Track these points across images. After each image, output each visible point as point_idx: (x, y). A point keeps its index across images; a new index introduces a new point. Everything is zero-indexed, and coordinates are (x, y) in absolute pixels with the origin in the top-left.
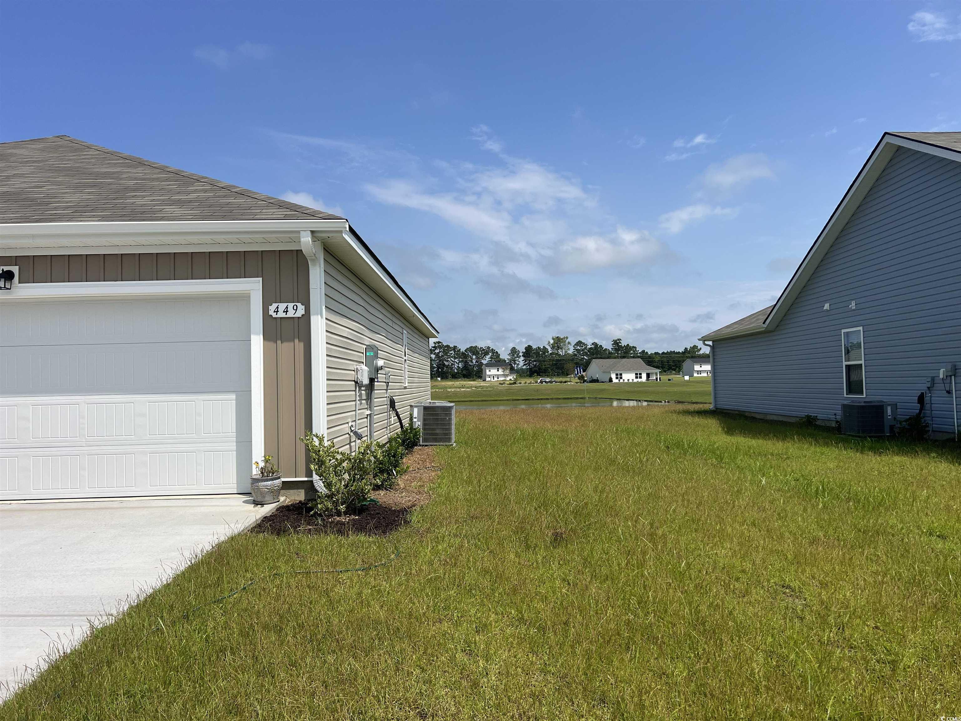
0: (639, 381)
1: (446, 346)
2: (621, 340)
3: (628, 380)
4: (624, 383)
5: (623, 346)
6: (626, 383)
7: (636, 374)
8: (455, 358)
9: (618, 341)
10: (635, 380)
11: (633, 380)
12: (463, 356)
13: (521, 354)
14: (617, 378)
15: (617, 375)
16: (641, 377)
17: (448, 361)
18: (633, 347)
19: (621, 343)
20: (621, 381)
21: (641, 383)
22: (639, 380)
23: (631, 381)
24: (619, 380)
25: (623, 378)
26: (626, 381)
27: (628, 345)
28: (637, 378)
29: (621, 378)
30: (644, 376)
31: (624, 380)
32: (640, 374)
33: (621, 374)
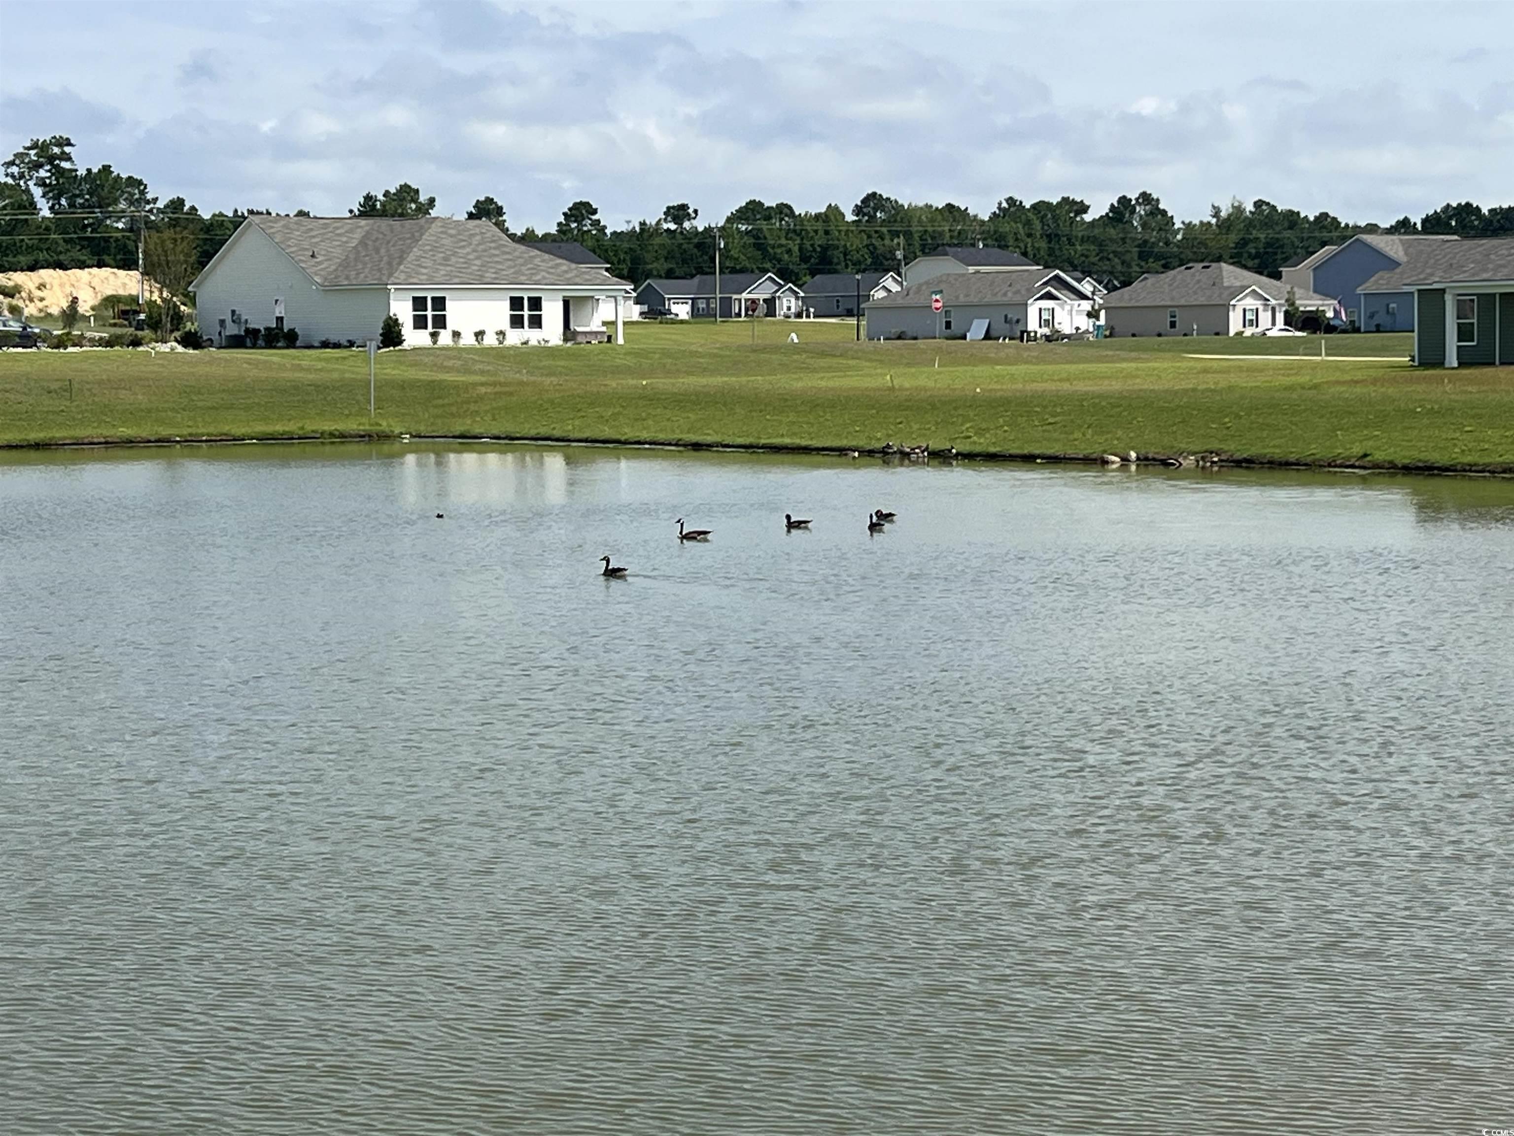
0: (533, 342)
2: (69, 144)
3: (480, 335)
4: (456, 352)
5: (82, 172)
6: (469, 350)
7: (516, 303)
9: (56, 150)
10: (514, 337)
11: (501, 334)
14: (420, 323)
15: (419, 303)
16: (536, 322)
18: (133, 182)
19: (69, 159)
20: (445, 338)
21: (545, 351)
22: (533, 336)
23: (490, 340)
24: (434, 335)
25: (451, 324)
26: (468, 340)
27: (106, 169)
28: (516, 322)
29: (440, 322)
30: (552, 311)
31: (456, 335)
32: (536, 303)
33: (440, 303)
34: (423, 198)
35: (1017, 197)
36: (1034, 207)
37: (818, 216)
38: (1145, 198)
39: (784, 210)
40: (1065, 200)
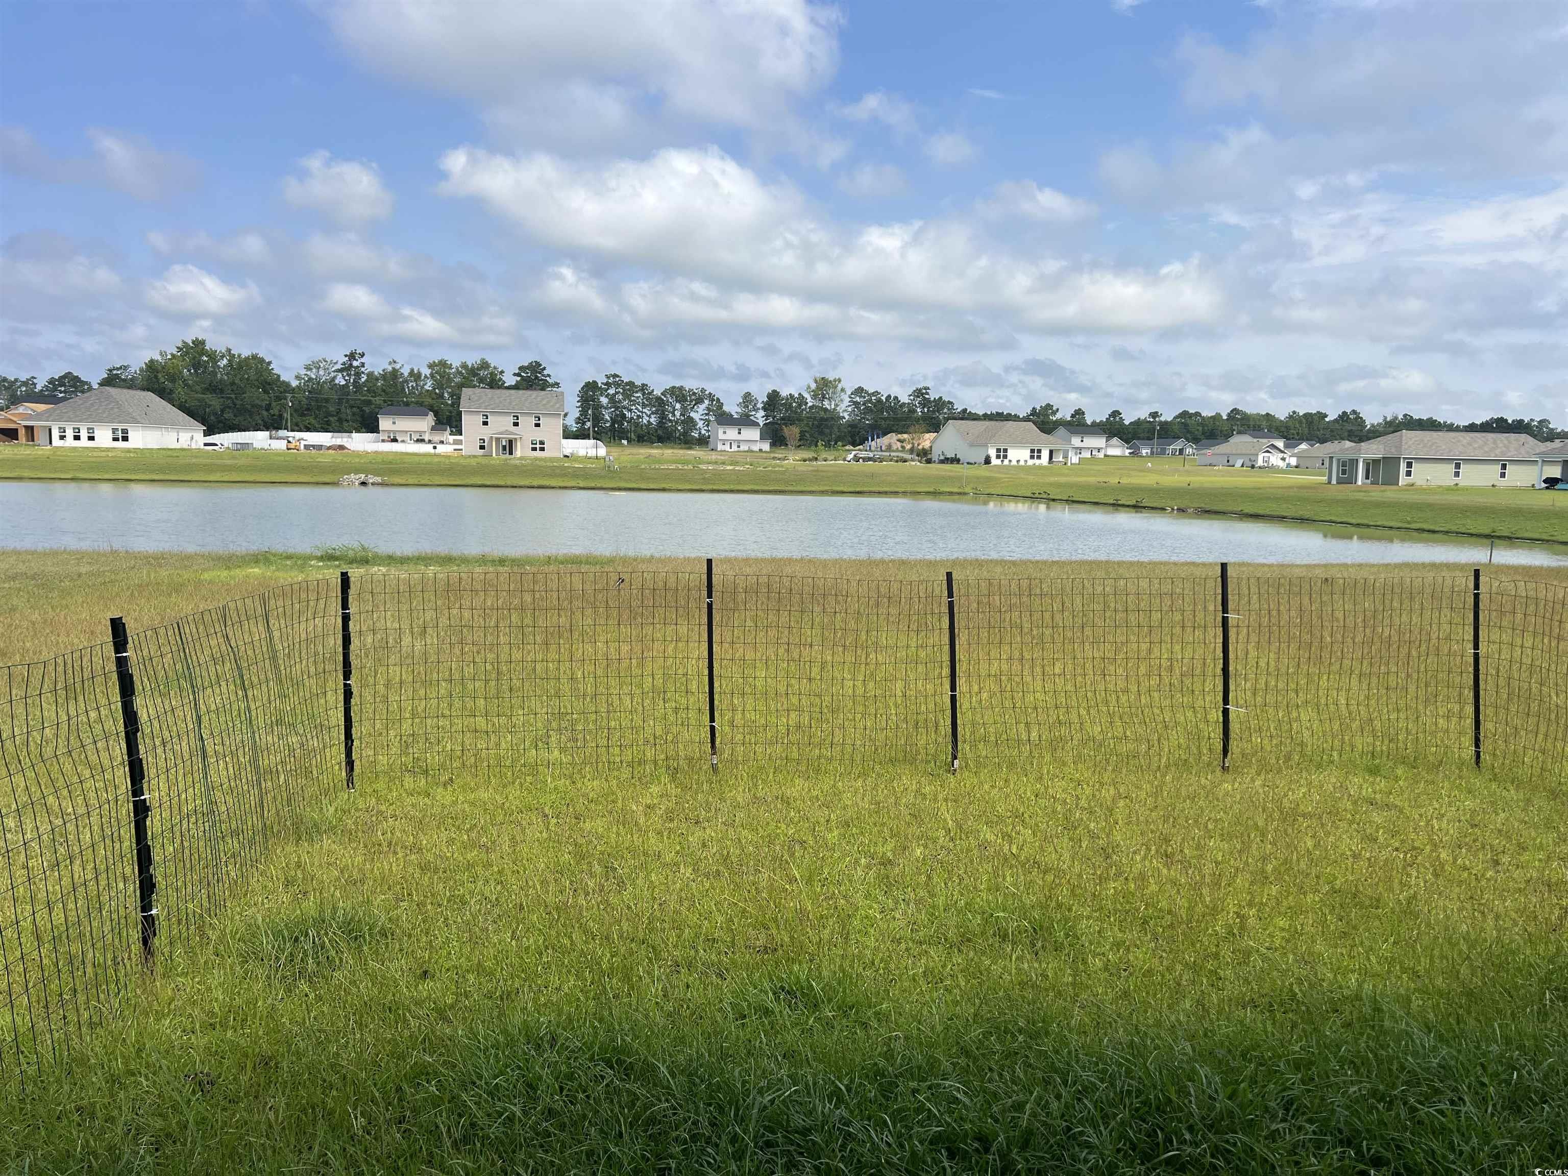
0: (1037, 464)
1: (627, 384)
2: (929, 389)
3: (1018, 461)
4: (1009, 467)
5: (932, 399)
6: (1014, 466)
7: (1032, 451)
8: (644, 406)
9: (924, 391)
10: (1031, 462)
12: (659, 404)
13: (760, 405)
14: (998, 457)
15: (998, 450)
16: (1039, 457)
17: (630, 410)
18: (950, 403)
19: (928, 394)
20: (1006, 462)
21: (1040, 467)
22: (1037, 462)
23: (1022, 463)
24: (1003, 461)
25: (1009, 458)
26: (1014, 463)
27: (941, 398)
28: (1032, 457)
29: (1005, 457)
30: (1045, 454)
31: (1010, 461)
32: (1039, 451)
33: (1005, 450)
34: (1054, 408)
35: (1297, 411)
36: (1305, 415)
37: (1211, 417)
38: (1354, 412)
39: (1198, 414)
40: (1318, 412)
